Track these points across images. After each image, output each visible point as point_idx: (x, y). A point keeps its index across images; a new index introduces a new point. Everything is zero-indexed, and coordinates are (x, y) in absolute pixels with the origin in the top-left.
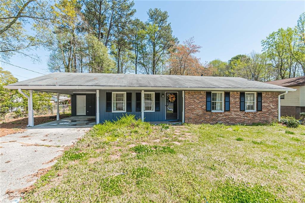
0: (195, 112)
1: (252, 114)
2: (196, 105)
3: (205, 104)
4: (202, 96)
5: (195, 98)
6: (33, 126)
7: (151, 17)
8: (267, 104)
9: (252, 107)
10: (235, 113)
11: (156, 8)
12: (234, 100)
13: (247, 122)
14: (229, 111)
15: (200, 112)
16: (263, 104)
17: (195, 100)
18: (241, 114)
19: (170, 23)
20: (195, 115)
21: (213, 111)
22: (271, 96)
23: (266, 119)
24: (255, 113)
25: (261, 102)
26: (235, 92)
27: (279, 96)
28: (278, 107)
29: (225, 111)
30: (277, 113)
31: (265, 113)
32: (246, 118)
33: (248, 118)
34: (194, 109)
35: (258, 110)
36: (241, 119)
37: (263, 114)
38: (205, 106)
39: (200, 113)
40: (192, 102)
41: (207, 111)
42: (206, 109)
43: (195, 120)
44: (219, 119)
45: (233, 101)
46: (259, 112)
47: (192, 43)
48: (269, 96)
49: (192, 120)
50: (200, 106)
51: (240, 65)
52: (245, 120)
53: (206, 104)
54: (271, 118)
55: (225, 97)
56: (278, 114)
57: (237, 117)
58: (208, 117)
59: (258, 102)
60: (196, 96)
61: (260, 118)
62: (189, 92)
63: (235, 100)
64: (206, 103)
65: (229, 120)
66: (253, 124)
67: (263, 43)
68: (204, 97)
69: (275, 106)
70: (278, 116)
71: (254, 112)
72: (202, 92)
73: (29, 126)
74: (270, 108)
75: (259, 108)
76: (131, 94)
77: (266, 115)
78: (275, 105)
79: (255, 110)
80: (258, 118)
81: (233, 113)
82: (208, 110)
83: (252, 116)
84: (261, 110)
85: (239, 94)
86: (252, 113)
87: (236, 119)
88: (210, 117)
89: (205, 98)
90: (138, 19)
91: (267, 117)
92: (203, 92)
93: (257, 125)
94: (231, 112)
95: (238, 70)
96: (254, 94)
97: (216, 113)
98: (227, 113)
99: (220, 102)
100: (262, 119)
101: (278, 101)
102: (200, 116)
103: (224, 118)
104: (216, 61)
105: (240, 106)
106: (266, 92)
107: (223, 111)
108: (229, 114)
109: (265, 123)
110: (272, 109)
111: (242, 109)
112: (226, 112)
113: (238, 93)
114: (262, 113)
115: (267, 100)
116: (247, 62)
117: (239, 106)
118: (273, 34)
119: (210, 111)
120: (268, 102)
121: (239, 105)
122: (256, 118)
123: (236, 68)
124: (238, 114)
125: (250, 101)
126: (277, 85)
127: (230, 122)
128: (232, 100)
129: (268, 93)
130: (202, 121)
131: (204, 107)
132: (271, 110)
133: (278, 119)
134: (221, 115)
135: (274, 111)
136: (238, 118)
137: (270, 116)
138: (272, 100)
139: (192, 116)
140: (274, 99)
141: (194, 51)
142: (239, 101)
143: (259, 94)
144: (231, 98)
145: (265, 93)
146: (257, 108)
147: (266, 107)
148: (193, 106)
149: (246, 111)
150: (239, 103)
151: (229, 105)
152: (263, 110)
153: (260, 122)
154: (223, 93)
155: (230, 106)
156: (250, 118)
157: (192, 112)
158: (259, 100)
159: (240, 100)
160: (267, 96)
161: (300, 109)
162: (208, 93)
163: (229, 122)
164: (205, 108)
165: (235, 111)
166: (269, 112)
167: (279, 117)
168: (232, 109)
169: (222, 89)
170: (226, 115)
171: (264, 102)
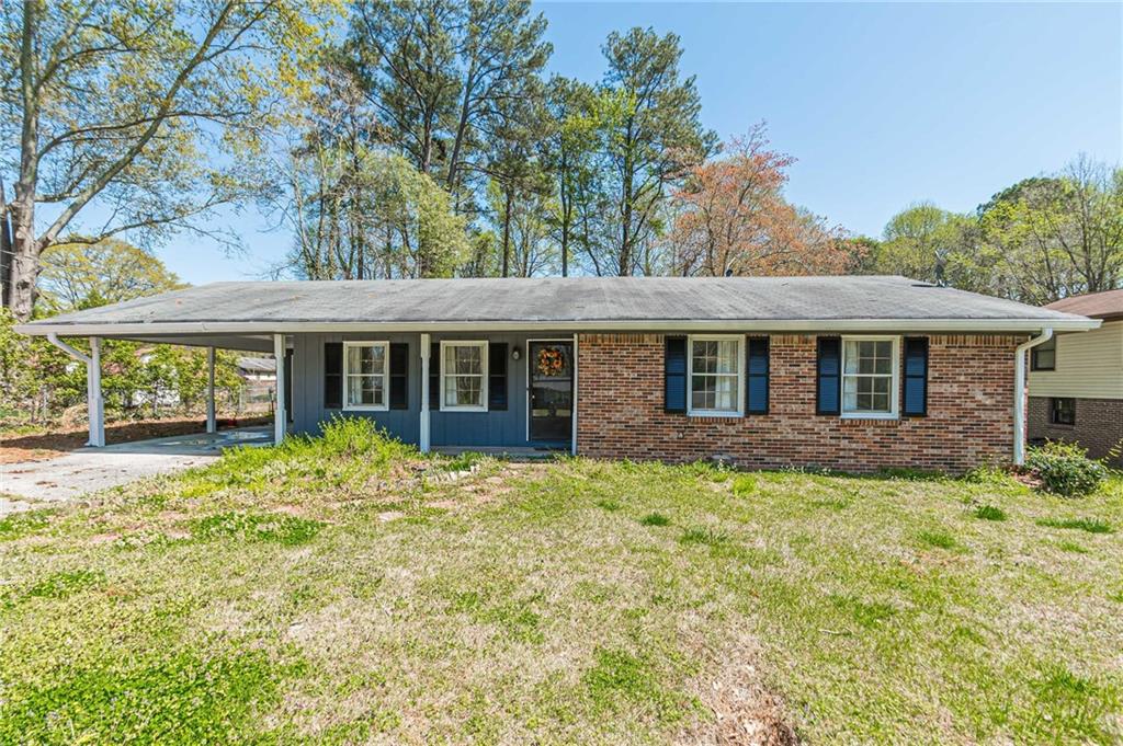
0: (618, 414)
1: (878, 430)
2: (623, 389)
3: (661, 383)
4: (648, 353)
5: (619, 361)
6: (103, 444)
7: (620, 61)
8: (956, 389)
10: (792, 422)
11: (636, 26)
12: (791, 373)
13: (852, 461)
14: (766, 412)
15: (637, 415)
16: (932, 388)
17: (619, 368)
18: (825, 427)
19: (695, 76)
20: (619, 426)
21: (692, 413)
22: (975, 351)
23: (948, 452)
24: (890, 424)
25: (925, 376)
26: (796, 338)
27: (1021, 353)
28: (1013, 399)
29: (749, 412)
30: (1008, 429)
31: (942, 425)
32: (844, 443)
33: (854, 446)
34: (612, 402)
35: (905, 414)
36: (821, 449)
37: (931, 432)
38: (659, 394)
39: (639, 421)
40: (608, 375)
41: (668, 411)
42: (666, 404)
43: (618, 445)
44: (719, 444)
45: (783, 373)
46: (913, 422)
48: (968, 352)
49: (605, 445)
50: (641, 393)
52: (842, 453)
53: (666, 386)
54: (973, 446)
55: (749, 356)
56: (1012, 433)
57: (803, 437)
58: (674, 435)
59: (908, 380)
60: (624, 353)
61: (916, 447)
62: (594, 336)
63: (796, 369)
64: (666, 380)
65: (765, 452)
66: (884, 472)
68: (656, 357)
69: (999, 398)
70: (1013, 441)
71: (884, 420)
72: (646, 337)
73: (91, 446)
74: (973, 405)
76: (405, 347)
77: (950, 436)
78: (1000, 390)
79: (894, 414)
80: (904, 447)
81: (785, 421)
82: (670, 407)
83: (878, 439)
84: (924, 414)
85: (815, 344)
86: (875, 423)
87: (800, 448)
88: (681, 435)
89: (662, 361)
90: (561, 76)
92: (654, 336)
94: (776, 417)
96: (887, 345)
97: (704, 420)
98: (755, 421)
99: (731, 378)
100: (925, 452)
101: (1013, 373)
102: (641, 431)
103: (741, 440)
105: (818, 393)
106: (950, 334)
107: (740, 413)
108: (765, 425)
109: (949, 468)
110: (985, 408)
111: (827, 406)
112: (752, 418)
113: (806, 342)
114: (930, 424)
115: (957, 370)
117: (812, 396)
119: (683, 412)
120: (962, 378)
121: (814, 388)
122: (898, 447)
124: (809, 426)
128: (778, 368)
129: (961, 338)
130: (646, 450)
131: (657, 396)
132: (976, 413)
133: (1012, 453)
134: (730, 428)
135: (995, 418)
136: (805, 443)
137: (971, 440)
138: (982, 371)
139: (605, 429)
140: (994, 367)
142: (814, 373)
143: (916, 345)
144: (774, 362)
145: (944, 337)
146: (904, 401)
147: (950, 401)
148: (611, 393)
149: (847, 415)
150: (812, 381)
151: (764, 389)
152: (933, 414)
153: (917, 462)
154: (741, 339)
155: (771, 391)
156: (866, 447)
157: (607, 415)
158: (912, 370)
159: (818, 370)
160: (953, 351)
162: (675, 344)
163: (767, 459)
164: (661, 401)
165: (793, 416)
166: (965, 421)
167: (1016, 446)
168: (777, 407)
169: (736, 326)
170: (752, 431)
171: (939, 379)
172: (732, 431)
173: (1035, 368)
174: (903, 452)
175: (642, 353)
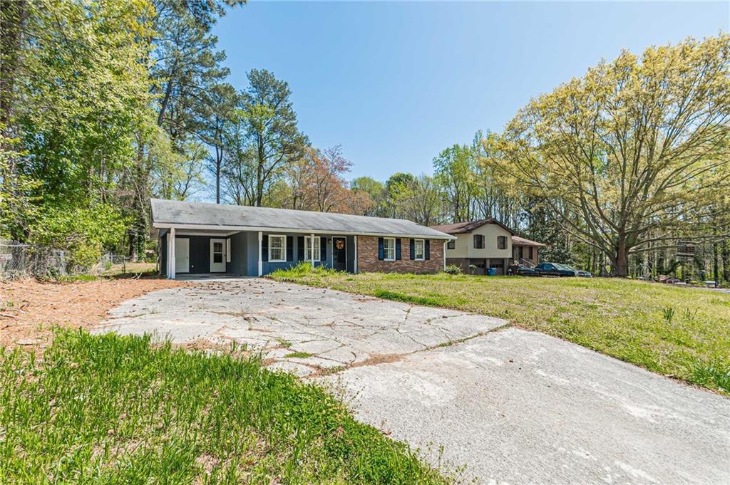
0: (368, 260)
1: (422, 263)
2: (369, 253)
3: (378, 251)
4: (375, 242)
5: (368, 245)
8: (434, 253)
9: (420, 256)
11: (265, 69)
12: (405, 247)
13: (417, 271)
14: (400, 259)
15: (372, 261)
16: (430, 253)
17: (368, 247)
18: (411, 262)
19: (291, 103)
20: (368, 264)
21: (385, 260)
22: (437, 244)
23: (433, 268)
24: (424, 262)
25: (429, 250)
26: (406, 239)
27: (445, 245)
28: (443, 256)
29: (397, 259)
30: (443, 262)
31: (432, 261)
32: (415, 266)
33: (417, 267)
34: (366, 257)
35: (426, 259)
36: (411, 268)
37: (431, 263)
39: (372, 263)
40: (365, 248)
41: (380, 259)
42: (379, 257)
43: (368, 270)
44: (391, 268)
45: (404, 249)
46: (427, 261)
47: (338, 154)
49: (365, 270)
50: (373, 254)
51: (405, 192)
52: (415, 269)
54: (437, 267)
55: (397, 243)
57: (408, 265)
59: (427, 250)
60: (369, 242)
62: (362, 238)
66: (422, 274)
67: (436, 162)
68: (377, 243)
69: (441, 255)
70: (444, 265)
72: (374, 238)
74: (437, 257)
75: (428, 258)
76: (292, 238)
77: (434, 264)
78: (441, 253)
79: (424, 259)
80: (426, 267)
81: (404, 261)
83: (422, 265)
86: (421, 261)
87: (408, 268)
88: (382, 266)
89: (378, 245)
91: (435, 266)
92: (376, 237)
93: (425, 273)
94: (402, 261)
95: (400, 201)
96: (422, 241)
97: (388, 262)
98: (398, 262)
99: (391, 249)
100: (429, 268)
101: (443, 249)
102: (373, 265)
103: (396, 266)
104: (364, 178)
106: (433, 239)
107: (395, 260)
108: (400, 263)
109: (434, 272)
110: (439, 257)
111: (412, 258)
113: (408, 240)
114: (430, 261)
115: (434, 248)
116: (414, 189)
117: (409, 254)
118: (447, 151)
119: (383, 259)
120: (435, 250)
121: (409, 252)
122: (424, 267)
123: (398, 196)
124: (408, 262)
125: (419, 249)
126: (440, 231)
127: (403, 271)
128: (403, 247)
129: (435, 240)
130: (375, 271)
131: (377, 255)
132: (438, 259)
133: (443, 268)
135: (440, 260)
137: (437, 265)
138: (438, 248)
139: (365, 265)
140: (440, 247)
141: (341, 169)
143: (427, 241)
144: (402, 245)
146: (426, 256)
147: (433, 255)
148: (366, 254)
149: (416, 260)
150: (409, 250)
151: (400, 253)
152: (431, 259)
153: (428, 270)
154: (395, 239)
156: (419, 267)
157: (365, 261)
158: (427, 248)
159: (410, 248)
160: (434, 244)
161: (469, 261)
162: (381, 240)
165: (406, 260)
166: (436, 260)
168: (403, 258)
169: (394, 235)
170: (397, 264)
171: (432, 251)
172: (393, 264)
173: (449, 248)
174: (426, 269)
175: (373, 242)
